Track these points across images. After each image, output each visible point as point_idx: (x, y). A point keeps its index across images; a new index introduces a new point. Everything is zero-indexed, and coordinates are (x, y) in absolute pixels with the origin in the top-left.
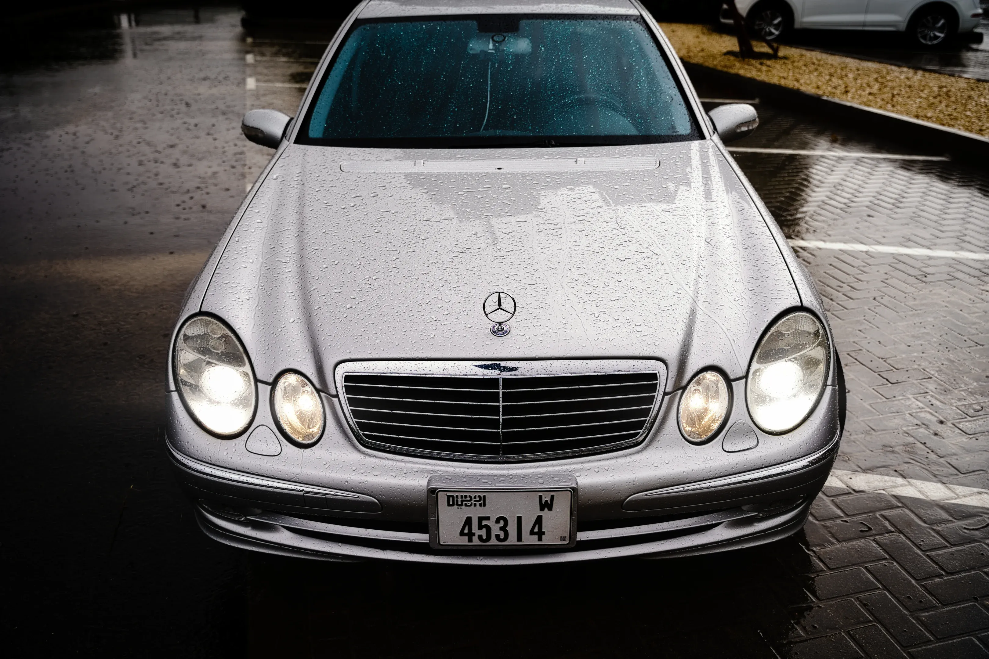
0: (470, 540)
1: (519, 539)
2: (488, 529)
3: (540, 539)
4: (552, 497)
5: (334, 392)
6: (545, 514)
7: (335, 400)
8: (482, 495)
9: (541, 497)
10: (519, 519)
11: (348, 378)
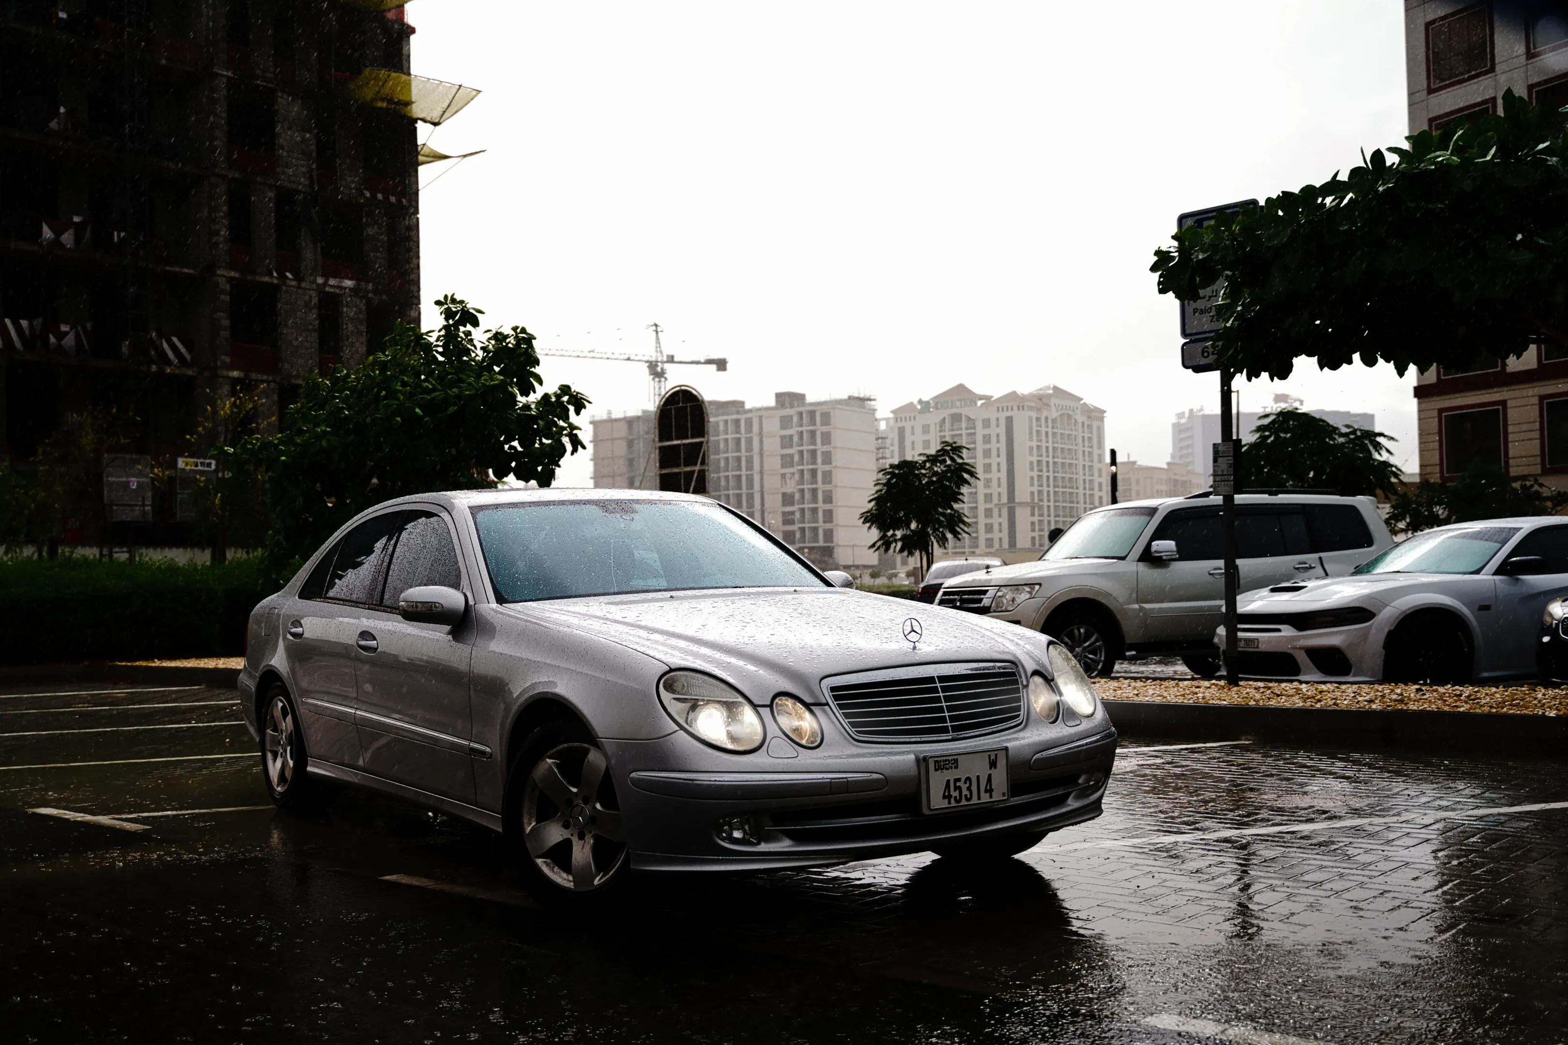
0: (949, 803)
1: (979, 798)
2: (960, 788)
3: (991, 797)
4: (996, 755)
5: (824, 701)
6: (992, 772)
7: (827, 707)
8: (956, 757)
9: (989, 756)
10: (978, 777)
11: (833, 689)
